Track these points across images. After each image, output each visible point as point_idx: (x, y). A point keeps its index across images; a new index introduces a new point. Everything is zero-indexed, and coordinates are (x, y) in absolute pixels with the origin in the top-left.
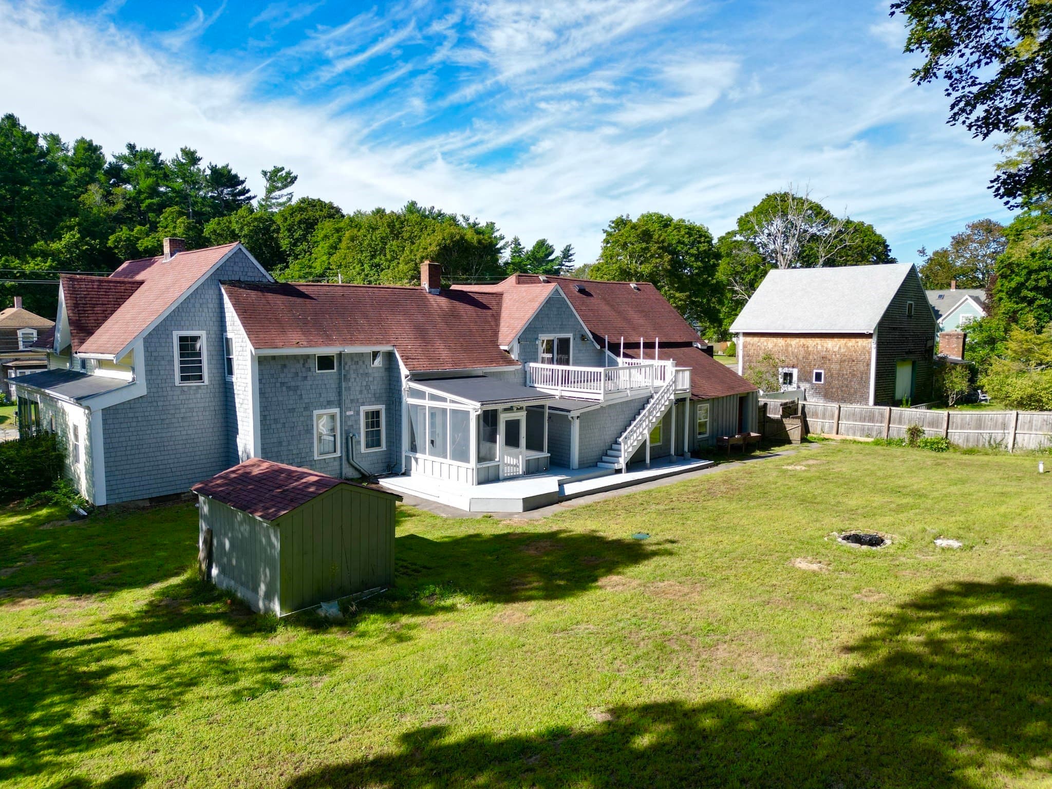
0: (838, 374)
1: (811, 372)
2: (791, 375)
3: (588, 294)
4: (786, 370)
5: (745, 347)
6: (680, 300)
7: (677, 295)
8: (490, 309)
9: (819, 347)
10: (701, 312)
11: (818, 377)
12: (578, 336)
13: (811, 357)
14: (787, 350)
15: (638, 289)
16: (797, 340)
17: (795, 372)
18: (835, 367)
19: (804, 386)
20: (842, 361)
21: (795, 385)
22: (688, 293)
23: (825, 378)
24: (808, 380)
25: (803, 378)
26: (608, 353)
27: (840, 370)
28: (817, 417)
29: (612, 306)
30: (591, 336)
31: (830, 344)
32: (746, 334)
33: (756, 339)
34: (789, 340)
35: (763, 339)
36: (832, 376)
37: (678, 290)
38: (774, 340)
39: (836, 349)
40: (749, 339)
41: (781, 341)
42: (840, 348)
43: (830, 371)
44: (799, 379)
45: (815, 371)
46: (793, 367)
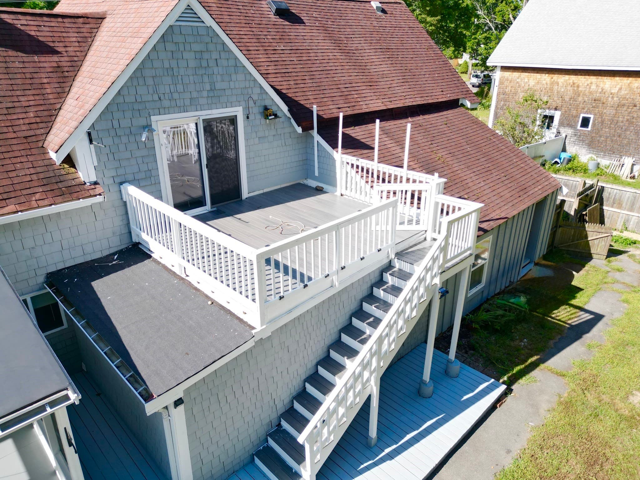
0: (612, 121)
1: (577, 116)
2: (551, 118)
3: (295, 19)
4: (547, 113)
5: (501, 83)
6: (431, 25)
7: (429, 19)
8: (53, 51)
9: (593, 87)
10: (447, 37)
11: (585, 122)
12: (256, 111)
13: (580, 99)
14: (551, 89)
15: (383, 11)
16: (567, 77)
17: (557, 115)
18: (609, 112)
19: (566, 131)
20: (620, 105)
21: (554, 130)
22: (439, 17)
23: (594, 124)
24: (571, 126)
25: (566, 122)
26: (317, 138)
27: (615, 115)
28: (620, 206)
29: (337, 43)
30: (284, 108)
31: (608, 83)
32: (505, 68)
33: (516, 74)
34: (556, 77)
35: (525, 75)
36: (602, 122)
37: (430, 14)
38: (538, 76)
39: (615, 91)
40: (507, 74)
41: (546, 78)
42: (620, 89)
43: (601, 115)
44: (561, 124)
45: (582, 115)
46: (556, 109)
